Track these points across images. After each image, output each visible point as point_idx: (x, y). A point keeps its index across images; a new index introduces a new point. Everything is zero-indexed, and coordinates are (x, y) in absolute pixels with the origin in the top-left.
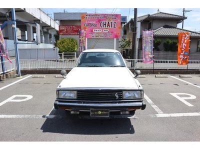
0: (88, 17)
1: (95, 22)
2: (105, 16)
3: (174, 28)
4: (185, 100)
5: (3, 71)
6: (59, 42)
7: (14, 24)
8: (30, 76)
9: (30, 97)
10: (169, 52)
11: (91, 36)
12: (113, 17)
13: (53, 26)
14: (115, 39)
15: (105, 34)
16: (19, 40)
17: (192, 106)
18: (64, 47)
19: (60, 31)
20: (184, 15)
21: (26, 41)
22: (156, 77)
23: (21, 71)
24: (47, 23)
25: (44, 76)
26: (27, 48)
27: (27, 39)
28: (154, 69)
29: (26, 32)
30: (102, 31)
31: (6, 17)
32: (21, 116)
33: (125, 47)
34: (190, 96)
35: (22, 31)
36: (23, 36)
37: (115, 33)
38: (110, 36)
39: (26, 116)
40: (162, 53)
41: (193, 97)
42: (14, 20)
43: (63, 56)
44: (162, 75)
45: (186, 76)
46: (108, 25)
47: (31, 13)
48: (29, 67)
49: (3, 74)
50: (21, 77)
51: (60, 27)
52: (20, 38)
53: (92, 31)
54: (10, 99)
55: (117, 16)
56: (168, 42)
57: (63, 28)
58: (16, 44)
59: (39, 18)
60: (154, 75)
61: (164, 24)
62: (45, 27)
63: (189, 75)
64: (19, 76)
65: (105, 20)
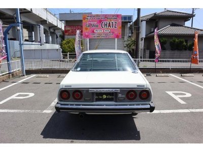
0: (89, 18)
1: (96, 23)
2: (106, 17)
3: (181, 26)
4: (179, 98)
5: (9, 71)
6: (64, 42)
7: (19, 26)
8: (34, 75)
9: (31, 95)
10: (176, 51)
11: (92, 36)
12: (114, 17)
13: (59, 26)
14: (116, 39)
15: (106, 34)
16: (26, 40)
17: (184, 103)
18: (69, 47)
19: (66, 31)
20: (193, 12)
21: (33, 41)
22: (157, 76)
23: (26, 71)
24: (54, 24)
25: (48, 75)
26: (33, 49)
27: (34, 40)
28: (155, 69)
29: (33, 32)
30: (104, 31)
31: (13, 18)
32: (22, 111)
33: (130, 46)
34: (185, 94)
35: (29, 31)
36: (30, 36)
37: (116, 33)
38: (111, 36)
39: (26, 111)
40: (168, 52)
41: (188, 95)
42: (19, 23)
43: (68, 56)
44: (163, 75)
45: (188, 75)
46: (109, 26)
47: (37, 14)
48: (34, 67)
49: (9, 73)
50: (26, 76)
51: (65, 27)
52: (27, 38)
53: (93, 32)
54: (14, 97)
55: (118, 16)
56: (174, 41)
57: (69, 29)
58: (21, 45)
59: (46, 19)
60: (155, 75)
61: (171, 23)
62: (52, 27)
63: (191, 75)
64: (24, 76)
65: (106, 20)
